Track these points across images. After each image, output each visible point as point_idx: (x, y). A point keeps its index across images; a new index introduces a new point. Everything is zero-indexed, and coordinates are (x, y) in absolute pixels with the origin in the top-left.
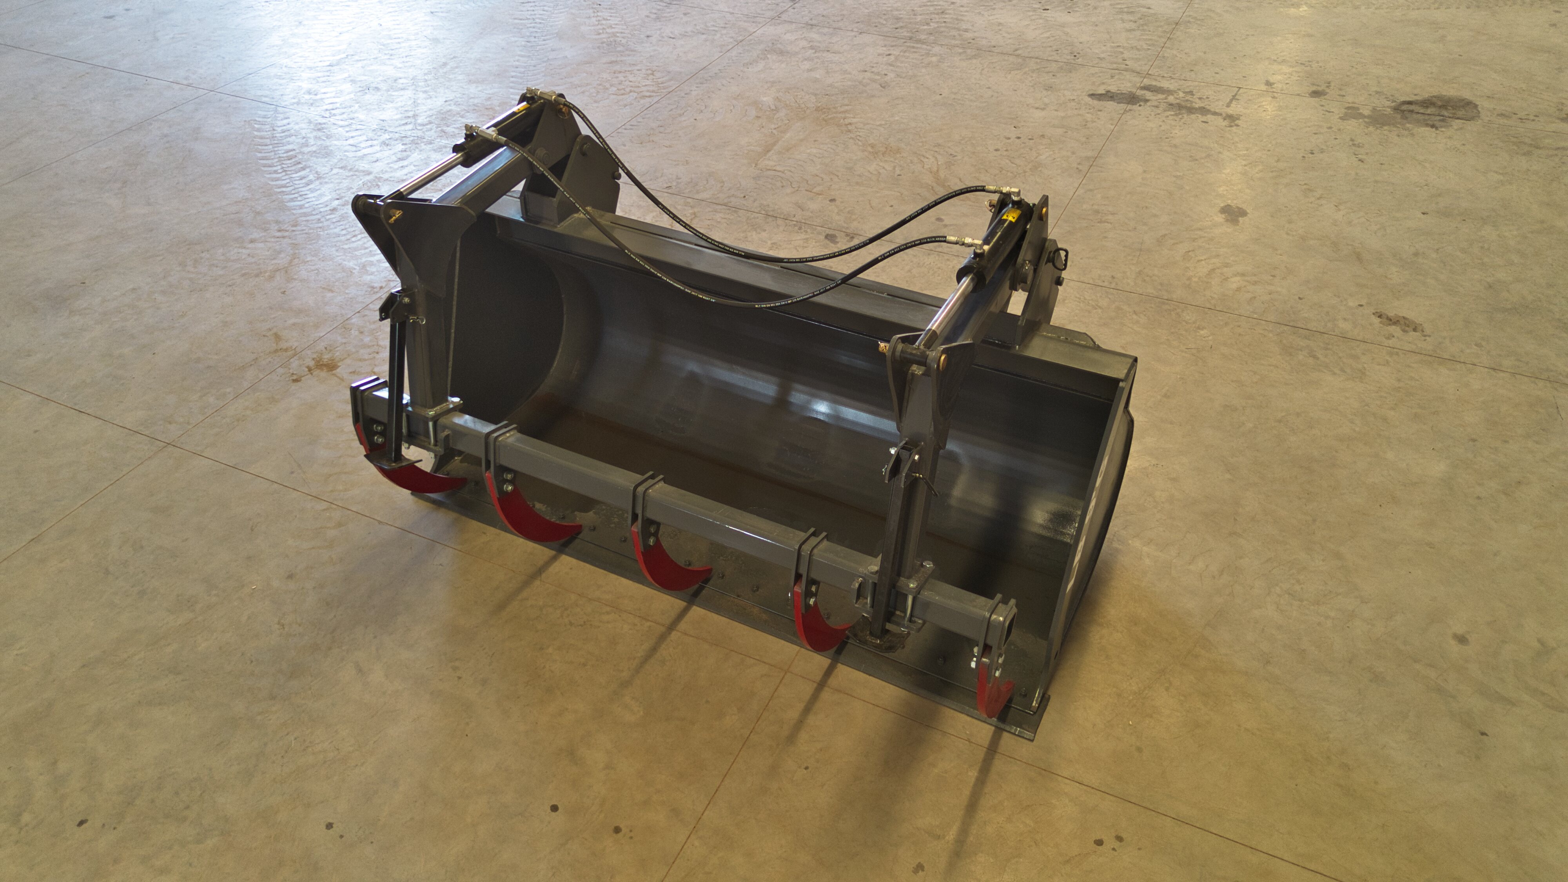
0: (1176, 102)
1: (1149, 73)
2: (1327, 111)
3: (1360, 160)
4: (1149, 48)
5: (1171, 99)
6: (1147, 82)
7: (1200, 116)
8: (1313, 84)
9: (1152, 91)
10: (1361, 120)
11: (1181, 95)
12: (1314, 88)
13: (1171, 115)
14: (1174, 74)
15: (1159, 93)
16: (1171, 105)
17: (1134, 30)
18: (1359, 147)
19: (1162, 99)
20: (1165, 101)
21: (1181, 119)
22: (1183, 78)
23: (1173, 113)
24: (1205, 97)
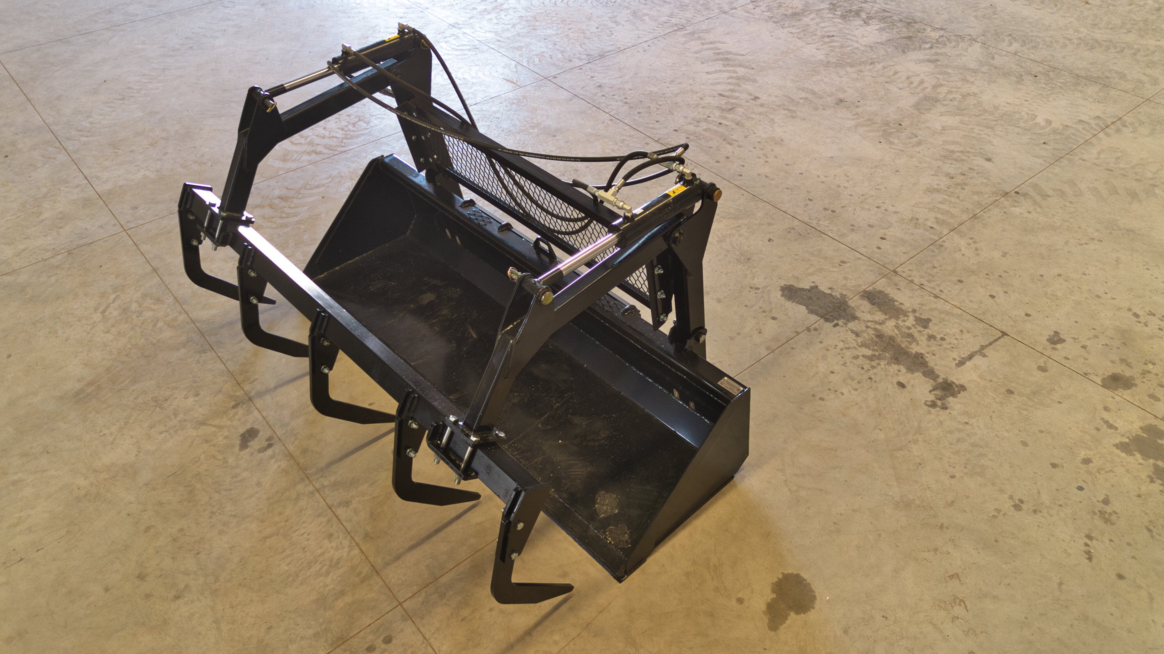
0: (891, 333)
1: (898, 270)
2: (1106, 422)
3: (1088, 553)
4: (935, 226)
5: (889, 327)
6: (882, 285)
7: (903, 370)
8: (1123, 361)
9: (873, 304)
10: (1151, 461)
11: (910, 321)
12: (1119, 369)
13: (864, 356)
14: (929, 281)
15: (880, 310)
16: (880, 336)
17: (938, 191)
18: (1107, 521)
19: (876, 322)
20: (878, 327)
21: (873, 367)
22: (937, 292)
23: (869, 353)
24: (939, 336)
